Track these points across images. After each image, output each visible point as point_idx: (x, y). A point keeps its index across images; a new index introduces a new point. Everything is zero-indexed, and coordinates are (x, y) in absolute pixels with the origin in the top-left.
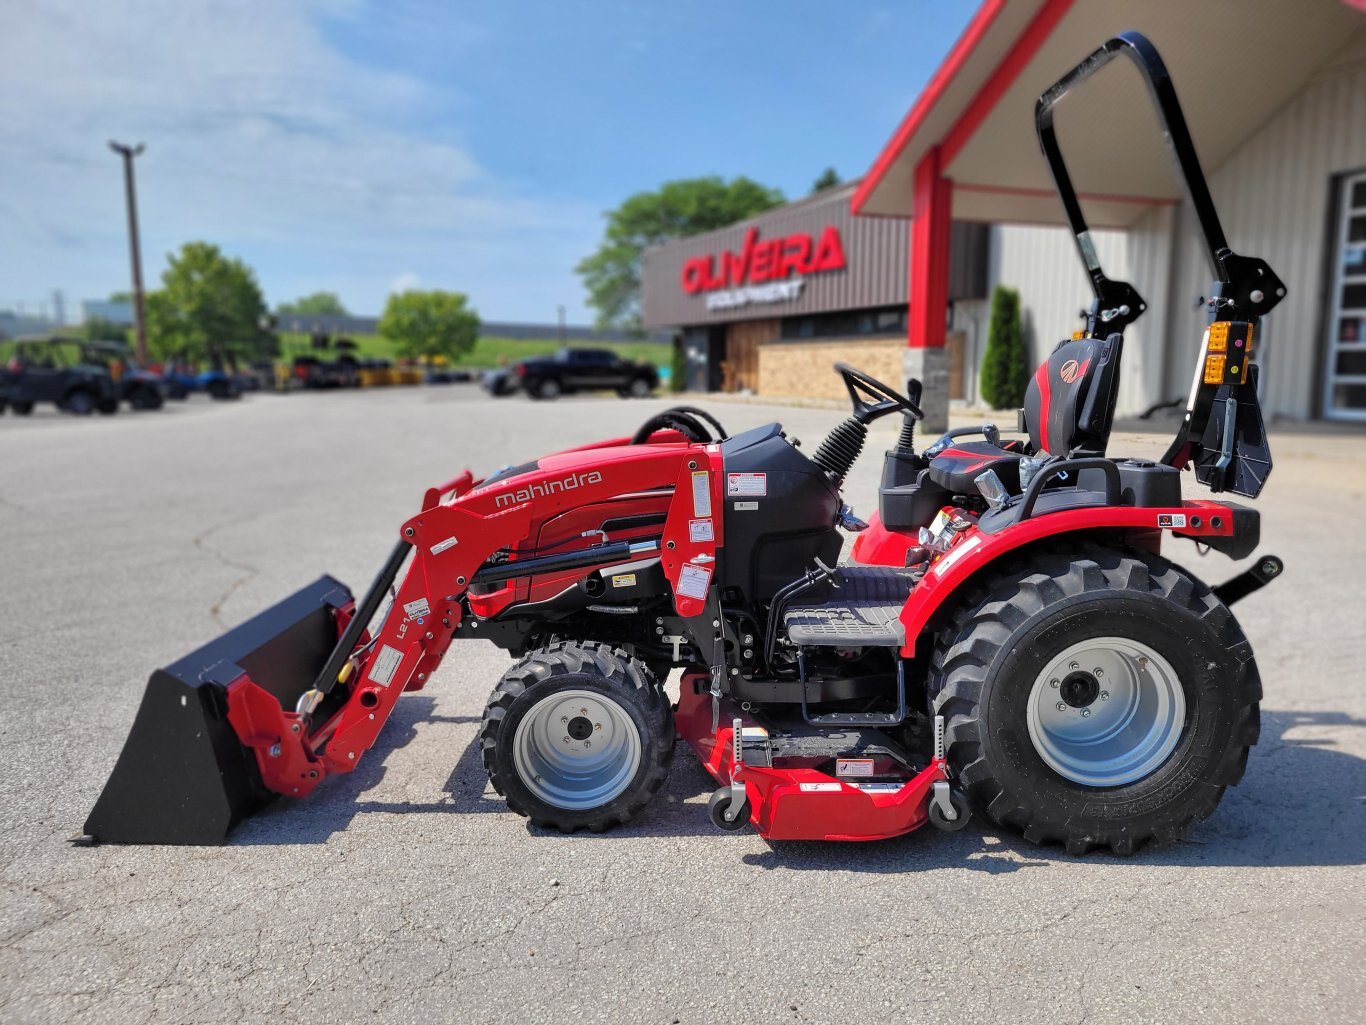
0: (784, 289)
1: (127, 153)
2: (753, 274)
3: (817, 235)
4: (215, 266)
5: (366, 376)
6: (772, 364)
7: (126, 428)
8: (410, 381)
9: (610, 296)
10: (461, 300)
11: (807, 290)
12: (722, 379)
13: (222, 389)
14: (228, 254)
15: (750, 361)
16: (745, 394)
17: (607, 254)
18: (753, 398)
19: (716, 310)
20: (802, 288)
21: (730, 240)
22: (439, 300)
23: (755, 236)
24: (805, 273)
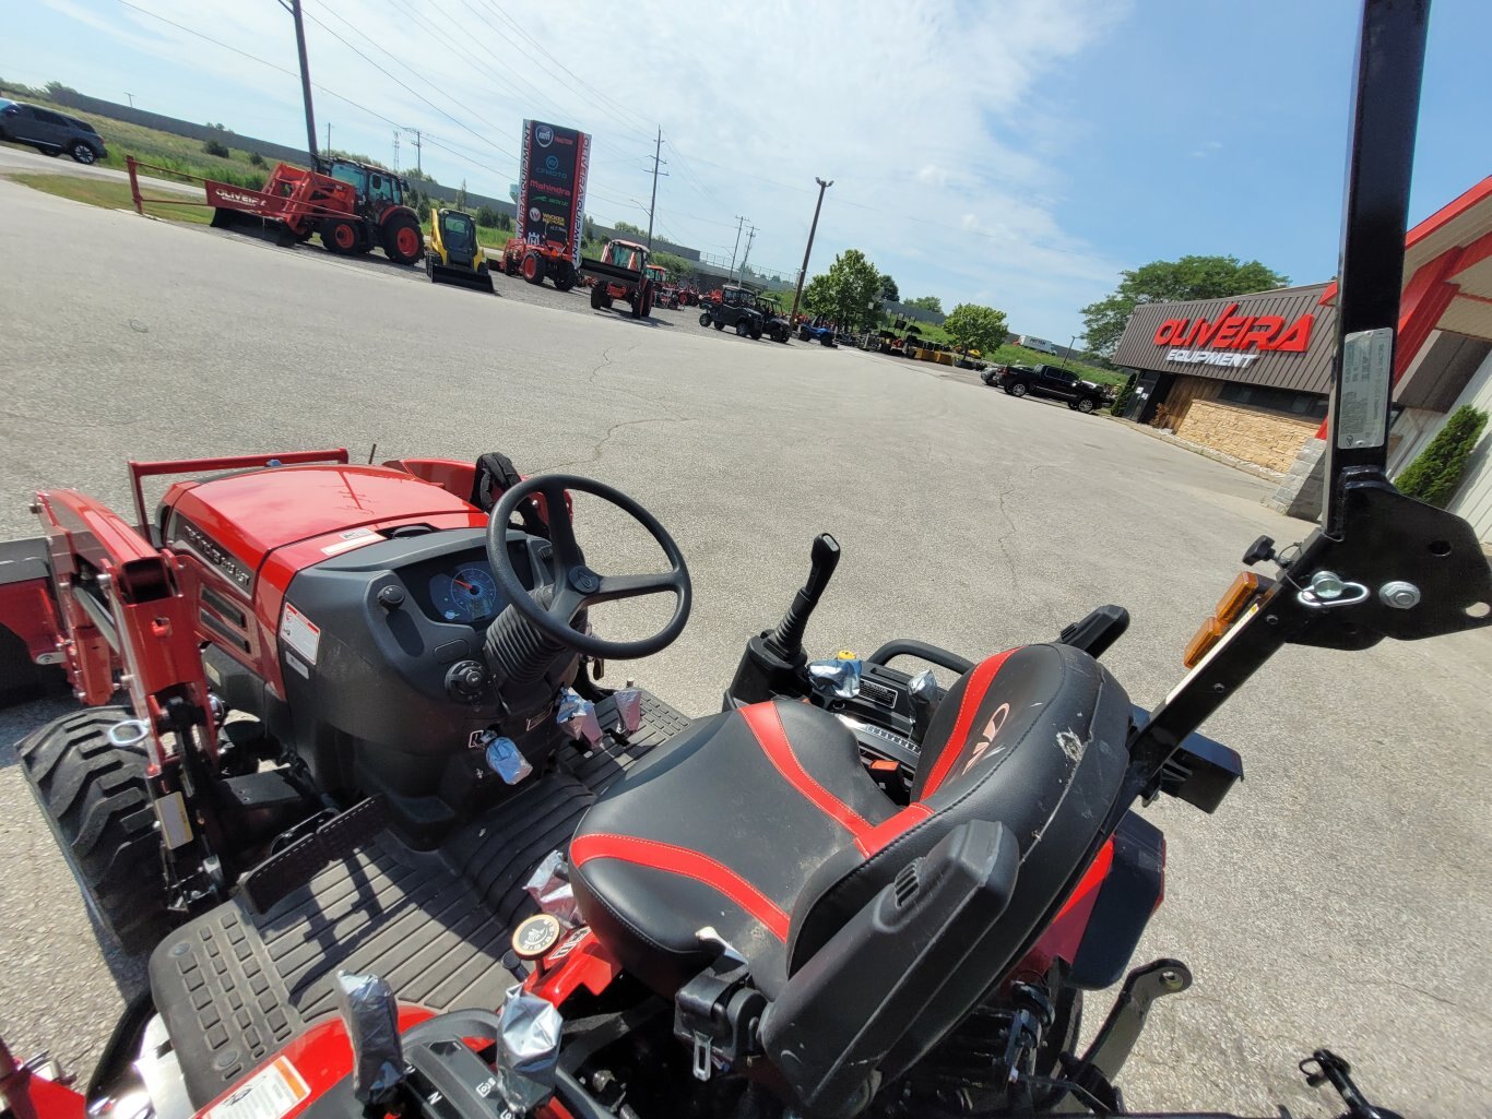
0: (1237, 359)
1: (824, 185)
2: (1216, 342)
3: (1292, 319)
4: (858, 266)
5: (920, 352)
6: (1199, 416)
7: (764, 350)
8: (947, 361)
9: (1099, 336)
10: (1001, 317)
11: (1258, 364)
12: (1153, 416)
13: (827, 341)
14: (868, 261)
15: (1182, 408)
16: (1166, 432)
17: (1112, 304)
18: (1172, 437)
19: (1172, 362)
20: (1255, 362)
21: (1211, 310)
22: (987, 314)
23: (1236, 309)
24: (1264, 350)
